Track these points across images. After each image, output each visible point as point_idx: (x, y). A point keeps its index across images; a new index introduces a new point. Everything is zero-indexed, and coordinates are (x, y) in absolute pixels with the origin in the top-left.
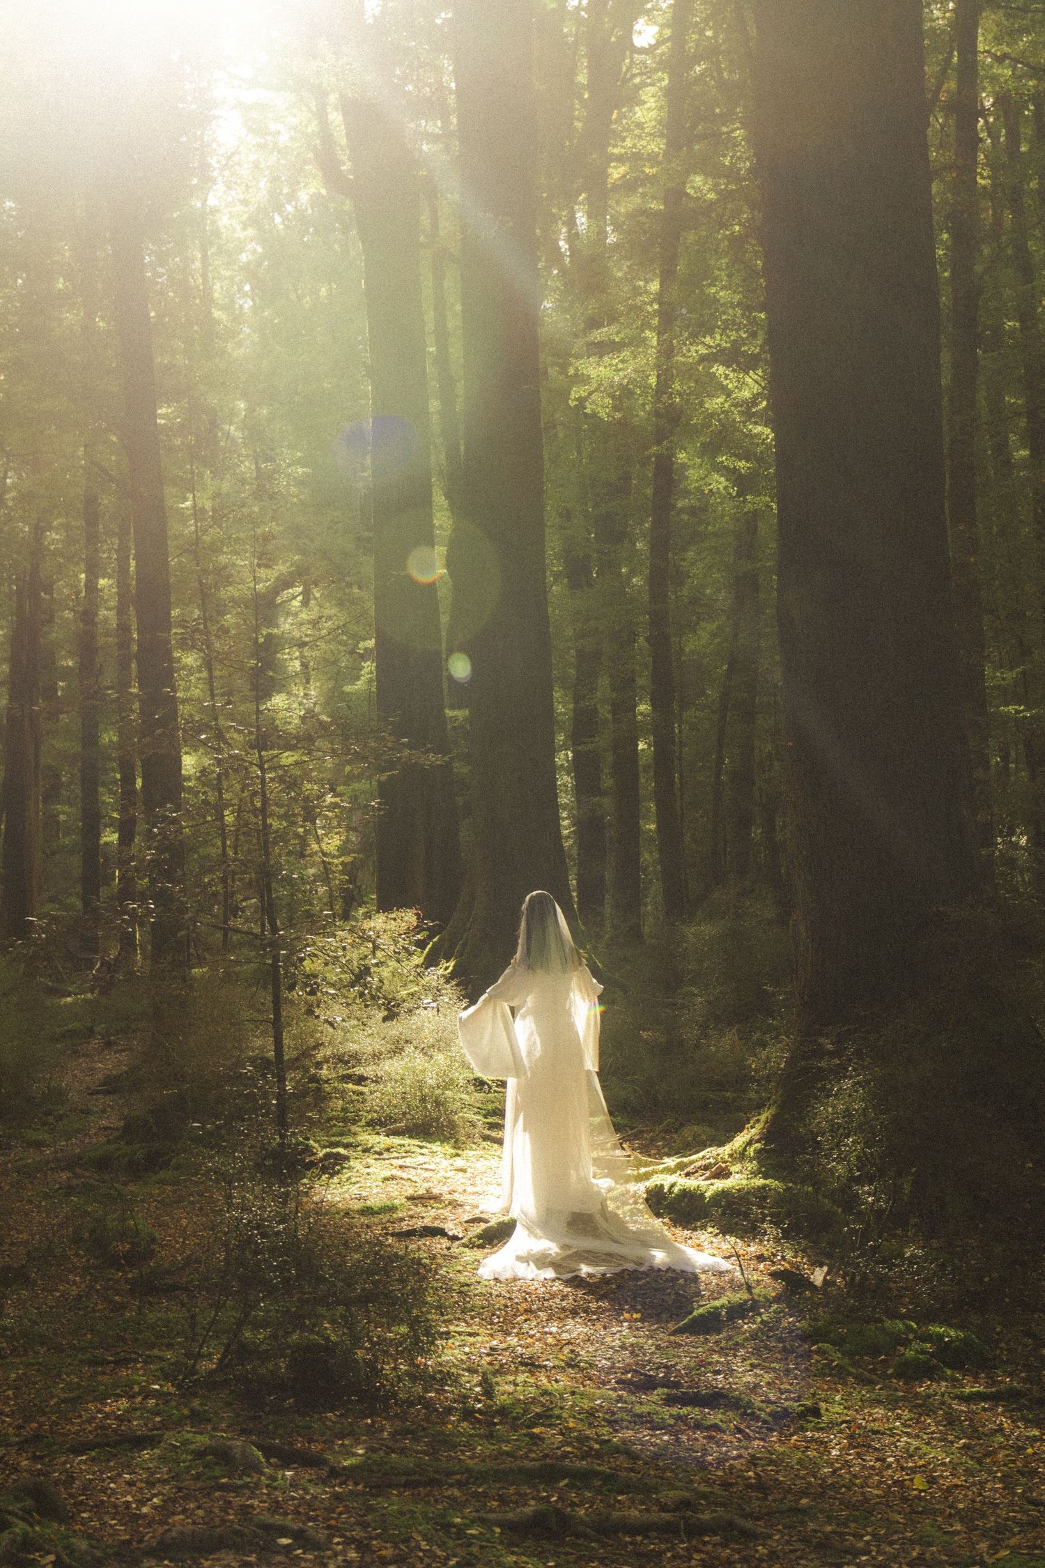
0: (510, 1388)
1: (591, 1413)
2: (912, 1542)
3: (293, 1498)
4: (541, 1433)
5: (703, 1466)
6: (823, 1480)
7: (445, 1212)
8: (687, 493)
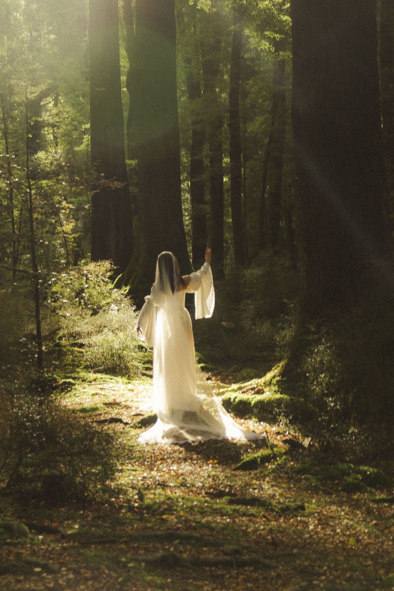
0: (152, 496)
1: (192, 508)
2: (347, 570)
3: (42, 549)
4: (167, 518)
5: (245, 533)
6: (305, 540)
7: (123, 411)
8: (249, 50)
